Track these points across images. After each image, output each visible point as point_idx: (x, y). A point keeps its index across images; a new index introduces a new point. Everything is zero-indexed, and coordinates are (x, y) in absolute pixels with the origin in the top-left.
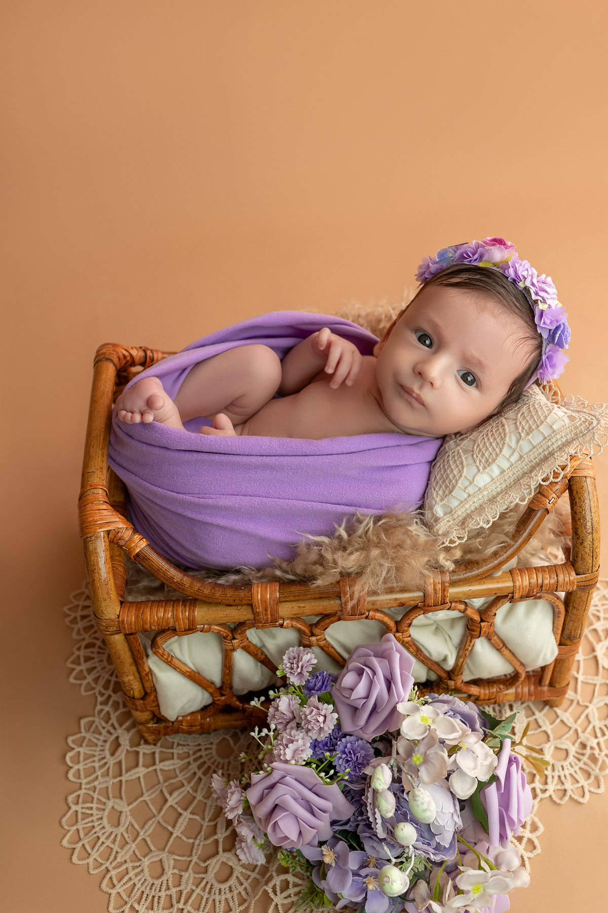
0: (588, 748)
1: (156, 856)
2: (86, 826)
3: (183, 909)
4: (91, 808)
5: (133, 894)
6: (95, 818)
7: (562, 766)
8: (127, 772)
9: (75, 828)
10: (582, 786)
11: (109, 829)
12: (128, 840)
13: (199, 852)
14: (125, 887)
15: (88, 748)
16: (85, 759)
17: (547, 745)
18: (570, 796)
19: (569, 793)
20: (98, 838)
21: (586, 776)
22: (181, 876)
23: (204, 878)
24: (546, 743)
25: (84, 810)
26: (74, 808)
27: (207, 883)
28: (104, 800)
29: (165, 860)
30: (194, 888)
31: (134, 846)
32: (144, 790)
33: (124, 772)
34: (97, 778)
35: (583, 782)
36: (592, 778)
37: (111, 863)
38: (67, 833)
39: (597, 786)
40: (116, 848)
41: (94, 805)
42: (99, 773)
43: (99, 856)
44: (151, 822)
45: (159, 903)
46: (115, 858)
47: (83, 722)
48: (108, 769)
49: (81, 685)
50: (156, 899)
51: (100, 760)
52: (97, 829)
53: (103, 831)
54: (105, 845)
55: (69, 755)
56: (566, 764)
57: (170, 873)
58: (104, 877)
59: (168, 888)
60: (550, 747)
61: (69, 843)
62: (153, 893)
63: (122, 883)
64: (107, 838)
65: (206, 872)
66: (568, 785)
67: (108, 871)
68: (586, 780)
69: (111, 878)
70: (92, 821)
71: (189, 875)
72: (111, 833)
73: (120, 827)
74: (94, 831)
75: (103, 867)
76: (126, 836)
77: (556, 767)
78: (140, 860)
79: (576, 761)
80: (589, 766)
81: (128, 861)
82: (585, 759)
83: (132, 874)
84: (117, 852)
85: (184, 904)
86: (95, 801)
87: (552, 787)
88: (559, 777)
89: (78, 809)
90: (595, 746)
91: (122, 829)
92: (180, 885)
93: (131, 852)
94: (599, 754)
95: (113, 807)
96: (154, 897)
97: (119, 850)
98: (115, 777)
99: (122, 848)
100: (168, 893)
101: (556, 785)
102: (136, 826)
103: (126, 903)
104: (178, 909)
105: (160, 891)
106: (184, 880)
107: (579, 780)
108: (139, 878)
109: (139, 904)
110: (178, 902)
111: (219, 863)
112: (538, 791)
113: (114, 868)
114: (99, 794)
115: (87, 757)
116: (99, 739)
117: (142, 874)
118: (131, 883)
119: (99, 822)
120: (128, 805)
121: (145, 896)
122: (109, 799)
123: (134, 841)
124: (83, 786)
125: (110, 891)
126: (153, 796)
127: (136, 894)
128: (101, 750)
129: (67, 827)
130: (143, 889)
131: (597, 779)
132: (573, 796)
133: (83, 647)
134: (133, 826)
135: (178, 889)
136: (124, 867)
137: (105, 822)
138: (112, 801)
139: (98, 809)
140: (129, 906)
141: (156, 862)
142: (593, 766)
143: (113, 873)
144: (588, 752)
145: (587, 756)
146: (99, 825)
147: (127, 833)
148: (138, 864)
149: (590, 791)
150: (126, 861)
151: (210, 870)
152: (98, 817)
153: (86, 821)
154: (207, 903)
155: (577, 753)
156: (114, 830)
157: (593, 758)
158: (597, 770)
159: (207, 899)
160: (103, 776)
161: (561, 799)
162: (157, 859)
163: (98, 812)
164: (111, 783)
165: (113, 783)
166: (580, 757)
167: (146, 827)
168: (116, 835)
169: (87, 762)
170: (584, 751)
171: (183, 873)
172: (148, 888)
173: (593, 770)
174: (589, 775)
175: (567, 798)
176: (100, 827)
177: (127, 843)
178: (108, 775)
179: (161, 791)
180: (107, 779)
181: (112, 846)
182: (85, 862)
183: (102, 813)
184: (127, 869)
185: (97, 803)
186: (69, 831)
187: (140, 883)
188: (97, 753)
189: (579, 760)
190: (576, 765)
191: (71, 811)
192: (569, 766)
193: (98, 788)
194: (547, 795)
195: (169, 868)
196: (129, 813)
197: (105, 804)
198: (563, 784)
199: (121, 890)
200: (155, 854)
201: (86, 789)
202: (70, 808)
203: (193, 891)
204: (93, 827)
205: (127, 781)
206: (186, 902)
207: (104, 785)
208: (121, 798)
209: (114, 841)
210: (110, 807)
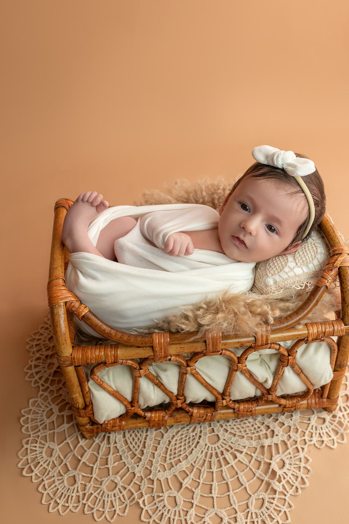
0: (338, 417)
2: (33, 457)
3: (85, 504)
4: (36, 447)
5: (56, 494)
6: (38, 452)
7: (321, 428)
8: (57, 427)
9: (26, 458)
10: (333, 439)
11: (45, 457)
12: (56, 464)
13: (97, 472)
14: (52, 490)
15: (34, 415)
17: (313, 416)
18: (326, 444)
19: (325, 443)
20: (39, 462)
21: (336, 434)
22: (86, 485)
23: (99, 488)
24: (312, 415)
26: (26, 446)
27: (101, 490)
28: (43, 442)
29: (77, 475)
30: (93, 492)
31: (59, 468)
32: (67, 436)
33: (56, 427)
34: (39, 430)
35: (333, 437)
36: (339, 434)
37: (45, 477)
38: (21, 460)
39: (341, 439)
40: (49, 468)
42: (40, 428)
43: (39, 472)
44: (69, 454)
45: (71, 499)
46: (48, 474)
47: (31, 401)
48: (46, 425)
49: (32, 381)
50: (70, 498)
51: (40, 421)
52: (39, 458)
53: (42, 459)
54: (42, 467)
55: (22, 419)
56: (324, 426)
58: (40, 484)
59: (78, 492)
60: (315, 417)
61: (22, 465)
62: (69, 494)
63: (50, 488)
64: (44, 463)
65: (101, 484)
66: (325, 438)
67: (43, 480)
68: (335, 436)
69: (44, 485)
70: (36, 454)
71: (91, 485)
72: (47, 460)
73: (52, 457)
74: (37, 459)
75: (40, 479)
76: (55, 462)
77: (318, 428)
78: (62, 476)
79: (330, 424)
80: (338, 428)
81: (56, 476)
82: (335, 423)
83: (57, 483)
84: (49, 471)
85: (86, 501)
86: (38, 443)
87: (315, 439)
88: (320, 433)
89: (28, 447)
90: (341, 416)
91: (53, 458)
92: (85, 490)
93: (57, 471)
94: (344, 421)
95: (49, 447)
96: (69, 496)
97: (51, 470)
98: (50, 430)
99: (52, 469)
100: (78, 494)
101: (318, 438)
102: (62, 457)
103: (52, 499)
104: (83, 504)
105: (73, 493)
106: (87, 487)
107: (331, 436)
108: (61, 485)
109: (60, 499)
110: (83, 499)
111: (110, 480)
112: (307, 441)
113: (47, 479)
114: (41, 439)
115: (33, 420)
116: (40, 410)
117: (63, 483)
118: (56, 488)
119: (40, 455)
120: (58, 445)
121: (64, 495)
122: (46, 442)
123: (60, 465)
124: (32, 435)
125: (43, 492)
126: (73, 439)
127: (59, 494)
128: (41, 416)
129: (21, 457)
130: (63, 491)
131: (342, 435)
132: (328, 444)
134: (59, 457)
135: (83, 492)
137: (44, 454)
138: (48, 443)
139: (40, 447)
140: (54, 500)
141: (71, 476)
142: (340, 428)
143: (46, 482)
144: (337, 419)
145: (337, 422)
146: (39, 456)
147: (56, 460)
148: (61, 478)
149: (337, 442)
150: (54, 476)
151: (104, 483)
152: (39, 452)
153: (33, 454)
154: (99, 501)
155: (331, 420)
156: (49, 459)
157: (340, 424)
158: (343, 430)
160: (43, 429)
161: (321, 446)
163: (39, 449)
164: (48, 433)
165: (50, 433)
166: (333, 422)
167: (67, 457)
168: (50, 462)
169: (32, 422)
170: (335, 419)
171: (87, 484)
172: (66, 491)
173: (340, 430)
174: (337, 433)
175: (324, 445)
176: (41, 457)
177: (56, 466)
178: (46, 428)
179: (77, 437)
180: (45, 431)
181: (47, 467)
182: (30, 475)
183: (42, 449)
184: (54, 480)
185: (39, 444)
186: (22, 459)
187: (62, 488)
188: (38, 418)
189: (332, 424)
190: (330, 427)
191: (24, 448)
192: (326, 427)
193: (41, 436)
194: (312, 443)
195: (79, 480)
196: (58, 450)
197: (44, 444)
198: (321, 437)
199: (50, 492)
200: (71, 472)
201: (33, 437)
202: (23, 446)
203: (92, 494)
204: (37, 457)
205: (58, 432)
206: (87, 500)
207: (44, 435)
208: (54, 442)
209: (48, 465)
210: (47, 446)
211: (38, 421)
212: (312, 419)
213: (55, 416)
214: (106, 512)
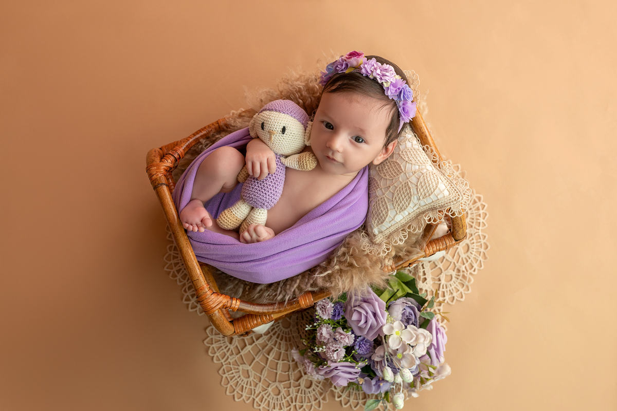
0: (461, 272)
1: (273, 386)
2: (234, 382)
4: (233, 373)
5: (270, 406)
6: (236, 377)
7: (450, 285)
9: (229, 385)
10: (461, 293)
11: (245, 380)
12: (257, 382)
13: (293, 378)
14: (265, 404)
15: (217, 343)
16: (218, 350)
19: (456, 298)
20: (243, 386)
21: (462, 285)
23: (299, 389)
24: (441, 274)
25: (230, 376)
26: (224, 376)
27: (302, 390)
28: (237, 367)
29: (278, 386)
30: (297, 394)
31: (261, 384)
32: (254, 356)
33: (241, 351)
34: (228, 357)
35: (461, 290)
36: (465, 286)
37: (254, 396)
38: (227, 389)
39: (467, 290)
40: (253, 388)
41: (233, 371)
42: (228, 354)
43: (247, 394)
44: (264, 371)
46: (255, 393)
47: (208, 331)
48: (232, 351)
49: (196, 311)
50: (282, 404)
51: (225, 348)
52: (240, 382)
53: (243, 382)
54: (247, 389)
55: (210, 351)
56: (452, 282)
57: (283, 391)
58: (253, 403)
59: (285, 398)
60: (443, 276)
61: (230, 393)
62: (279, 402)
63: (263, 403)
64: (247, 384)
65: (300, 386)
66: (455, 294)
67: (254, 400)
69: (257, 402)
70: (236, 379)
71: (292, 389)
72: (248, 382)
73: (250, 377)
74: (239, 384)
75: (251, 398)
76: (255, 380)
77: (447, 286)
78: (267, 390)
79: (456, 280)
80: (463, 281)
82: (460, 278)
83: (265, 397)
84: (254, 390)
86: (233, 369)
87: (447, 297)
88: (450, 290)
89: (226, 376)
90: (464, 269)
91: (251, 379)
92: (290, 395)
93: (261, 387)
94: (466, 274)
95: (243, 369)
96: (280, 404)
97: (255, 388)
98: (237, 354)
99: (256, 386)
100: (286, 400)
101: (449, 295)
102: (258, 374)
105: (282, 400)
106: (291, 392)
107: (459, 290)
108: (269, 397)
110: (292, 402)
111: (305, 380)
113: (256, 397)
114: (233, 365)
115: (219, 348)
116: (220, 337)
117: (270, 395)
118: (267, 401)
120: (250, 365)
121: (276, 405)
122: (239, 366)
123: (260, 382)
124: (224, 364)
125: (259, 408)
126: (260, 358)
127: (272, 405)
128: (223, 343)
129: (225, 386)
130: (274, 402)
131: (467, 286)
132: (458, 299)
133: (187, 290)
134: (256, 375)
135: (290, 397)
136: (261, 395)
137: (242, 377)
138: (241, 367)
139: (236, 372)
141: (274, 388)
142: (465, 281)
143: (257, 399)
144: (461, 274)
145: (461, 276)
146: (240, 380)
147: (255, 379)
148: (266, 392)
149: (465, 294)
150: (260, 392)
151: (301, 384)
152: (238, 377)
153: (233, 380)
154: (305, 399)
155: (456, 275)
156: (248, 380)
157: (464, 277)
158: (467, 283)
159: (305, 397)
160: (230, 355)
161: (452, 302)
162: (274, 386)
163: (237, 374)
164: (236, 357)
166: (458, 277)
167: (263, 373)
168: (250, 382)
169: (219, 351)
170: (459, 274)
171: (289, 390)
172: (276, 400)
173: (465, 283)
175: (455, 301)
177: (257, 384)
178: (233, 354)
179: (263, 354)
180: (233, 356)
181: (251, 387)
182: (242, 399)
183: (239, 374)
184: (262, 395)
186: (227, 387)
187: (271, 400)
188: (222, 345)
189: (458, 279)
190: (456, 282)
191: (224, 378)
193: (231, 362)
195: (282, 389)
196: (252, 370)
197: (238, 369)
198: (452, 294)
199: (264, 406)
201: (225, 364)
202: (222, 377)
203: (297, 396)
204: (238, 382)
205: (244, 355)
206: (296, 401)
207: (234, 360)
208: (245, 363)
209: (251, 385)
210: (241, 369)
211: (223, 348)
212: (441, 279)
213: (235, 341)
214: (313, 405)
